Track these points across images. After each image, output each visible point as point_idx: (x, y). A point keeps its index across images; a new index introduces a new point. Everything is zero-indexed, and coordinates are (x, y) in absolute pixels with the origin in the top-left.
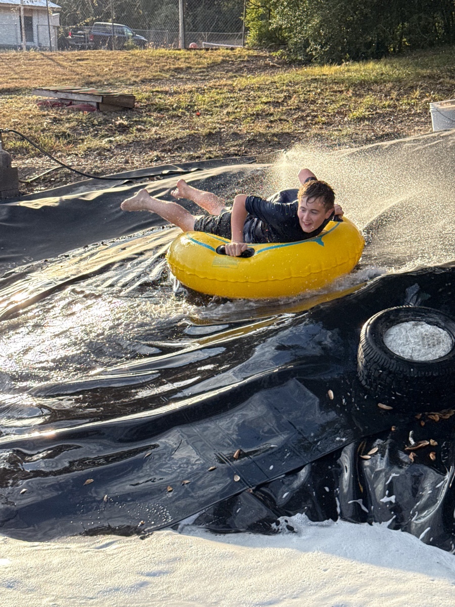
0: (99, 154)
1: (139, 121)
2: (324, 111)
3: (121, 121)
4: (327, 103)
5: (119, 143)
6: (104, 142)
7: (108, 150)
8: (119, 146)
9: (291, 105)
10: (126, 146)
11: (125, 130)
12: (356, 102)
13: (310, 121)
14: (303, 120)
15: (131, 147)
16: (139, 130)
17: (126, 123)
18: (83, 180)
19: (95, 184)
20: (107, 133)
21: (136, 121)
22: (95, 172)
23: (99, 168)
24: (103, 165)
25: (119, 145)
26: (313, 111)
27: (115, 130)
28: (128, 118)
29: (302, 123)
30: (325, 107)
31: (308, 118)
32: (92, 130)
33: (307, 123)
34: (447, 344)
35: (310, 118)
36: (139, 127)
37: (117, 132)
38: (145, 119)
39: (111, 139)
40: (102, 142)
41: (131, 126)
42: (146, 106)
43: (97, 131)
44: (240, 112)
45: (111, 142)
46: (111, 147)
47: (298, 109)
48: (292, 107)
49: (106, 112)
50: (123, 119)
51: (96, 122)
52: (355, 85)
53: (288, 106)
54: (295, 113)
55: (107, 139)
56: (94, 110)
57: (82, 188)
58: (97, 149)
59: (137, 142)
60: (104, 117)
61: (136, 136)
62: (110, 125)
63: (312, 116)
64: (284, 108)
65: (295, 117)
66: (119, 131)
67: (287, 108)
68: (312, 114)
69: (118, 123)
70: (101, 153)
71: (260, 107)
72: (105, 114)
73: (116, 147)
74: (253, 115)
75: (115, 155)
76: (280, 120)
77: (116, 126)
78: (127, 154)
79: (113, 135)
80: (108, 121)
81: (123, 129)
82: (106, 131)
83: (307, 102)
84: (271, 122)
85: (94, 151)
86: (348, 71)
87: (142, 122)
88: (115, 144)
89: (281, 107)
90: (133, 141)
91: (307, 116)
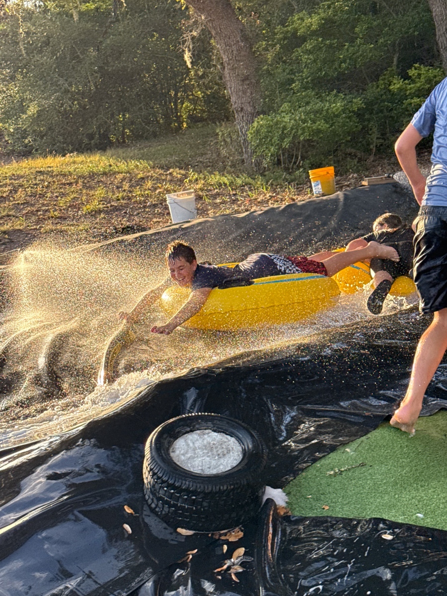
9: (18, 200)
12: (87, 195)
13: (41, 217)
14: (34, 215)
29: (34, 218)
30: (56, 201)
34: (238, 452)
35: (41, 213)
47: (26, 203)
52: (84, 177)
53: (14, 200)
54: (23, 208)
63: (43, 211)
64: (11, 204)
68: (44, 208)
83: (35, 196)
86: (74, 162)
89: (7, 202)
91: (37, 211)
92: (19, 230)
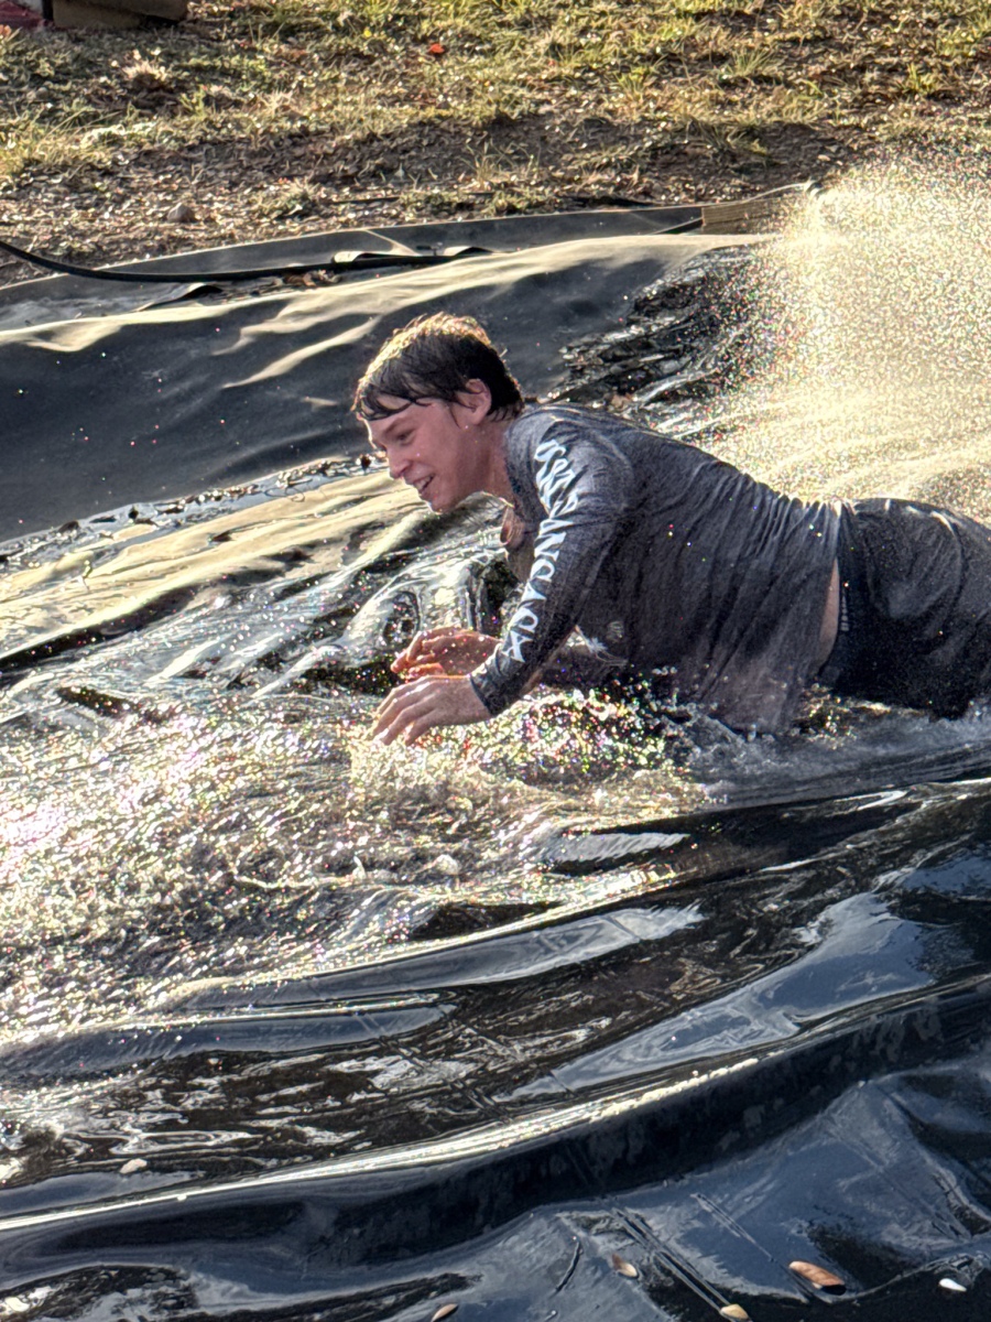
0: (73, 186)
1: (213, 68)
2: (925, 52)
3: (146, 67)
4: (931, 24)
5: (147, 147)
6: (85, 143)
7: (107, 173)
8: (148, 157)
9: (792, 28)
10: (175, 159)
11: (159, 102)
13: (874, 88)
14: (851, 81)
15: (193, 161)
16: (218, 103)
17: (161, 73)
18: (24, 277)
19: (72, 296)
20: (90, 109)
21: (198, 69)
22: (70, 249)
23: (83, 235)
24: (97, 224)
25: (148, 154)
26: (882, 49)
27: (124, 99)
28: (168, 57)
29: (845, 94)
30: (926, 37)
31: (868, 76)
32: (32, 95)
33: (865, 94)
35: (876, 74)
36: (214, 89)
37: (130, 106)
38: (235, 61)
39: (114, 129)
40: (77, 142)
41: (182, 87)
42: (231, 15)
43: (55, 101)
44: (602, 45)
45: (113, 141)
46: (115, 162)
47: (823, 40)
48: (798, 33)
49: (81, 33)
50: (151, 58)
51: (45, 68)
53: (780, 28)
54: (811, 56)
55: (97, 132)
56: (34, 24)
57: (24, 309)
58: (64, 167)
59: (214, 143)
60: (77, 49)
61: (211, 124)
62: (103, 79)
63: (882, 69)
64: (769, 39)
65: (815, 69)
66: (136, 105)
67: (781, 36)
68: (882, 60)
69: (131, 72)
70: (79, 181)
71: (676, 30)
72: (77, 41)
73: (137, 163)
74: (653, 58)
75: (134, 191)
76: (761, 80)
77: (123, 84)
78: (181, 189)
79: (118, 116)
80: (91, 64)
81: (154, 98)
82: (89, 101)
83: (856, 18)
84: (725, 85)
85: (54, 175)
87: (224, 72)
88: (133, 152)
89: (757, 34)
90: (202, 142)
91: (862, 69)
92: (801, 126)
